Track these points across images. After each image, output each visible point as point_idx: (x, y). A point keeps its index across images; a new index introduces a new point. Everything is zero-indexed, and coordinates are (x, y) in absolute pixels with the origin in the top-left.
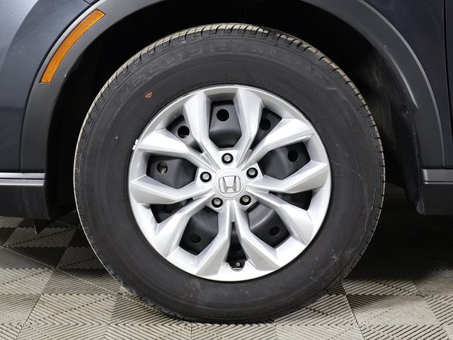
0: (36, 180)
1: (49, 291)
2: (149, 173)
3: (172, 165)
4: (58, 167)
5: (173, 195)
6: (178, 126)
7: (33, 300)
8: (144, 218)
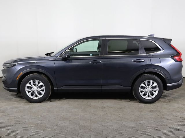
0: (16, 89)
1: (19, 100)
2: (28, 88)
3: (30, 87)
4: (19, 87)
5: (30, 90)
6: (30, 84)
7: (18, 101)
8: (27, 92)
